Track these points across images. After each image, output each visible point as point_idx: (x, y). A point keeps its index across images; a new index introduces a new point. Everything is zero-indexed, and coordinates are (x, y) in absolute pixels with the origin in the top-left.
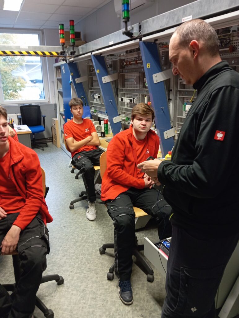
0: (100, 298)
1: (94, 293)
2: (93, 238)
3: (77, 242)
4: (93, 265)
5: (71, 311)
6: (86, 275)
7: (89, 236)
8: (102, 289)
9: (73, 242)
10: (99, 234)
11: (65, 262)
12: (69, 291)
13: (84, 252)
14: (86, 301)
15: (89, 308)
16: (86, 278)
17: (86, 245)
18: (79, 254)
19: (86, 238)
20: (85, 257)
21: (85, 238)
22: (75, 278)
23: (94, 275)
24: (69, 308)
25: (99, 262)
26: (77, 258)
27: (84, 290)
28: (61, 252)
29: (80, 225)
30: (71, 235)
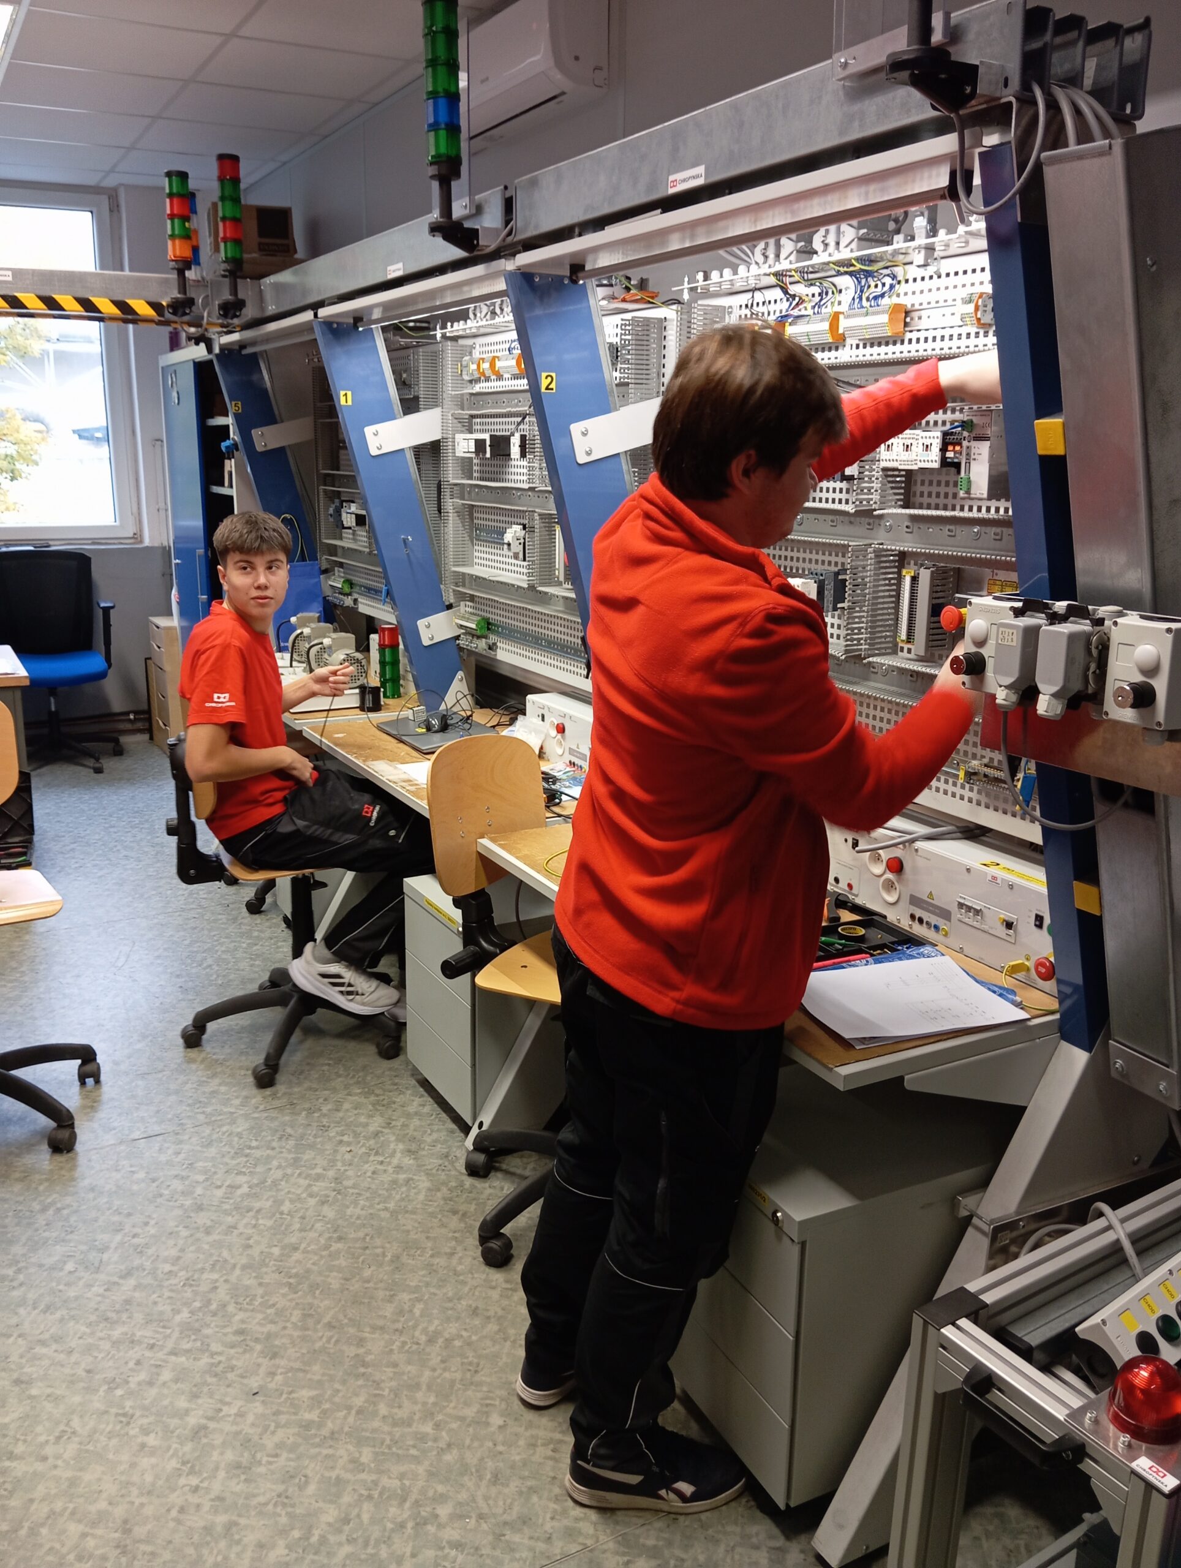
0: (272, 1467)
1: (246, 1443)
2: (278, 1190)
3: (200, 1208)
4: (260, 1316)
5: (126, 1527)
6: (220, 1362)
7: (265, 1181)
8: (287, 1425)
9: (179, 1212)
10: (313, 1172)
11: (128, 1302)
12: (127, 1434)
13: (225, 1254)
14: (201, 1482)
15: (215, 1511)
16: (216, 1375)
17: (241, 1226)
18: (199, 1266)
19: (245, 1189)
20: (226, 1281)
21: (239, 1192)
22: (166, 1375)
23: (260, 1360)
24: (119, 1512)
25: (291, 1300)
26: (188, 1282)
27: (199, 1432)
28: (115, 1257)
29: (224, 1129)
30: (176, 1176)
